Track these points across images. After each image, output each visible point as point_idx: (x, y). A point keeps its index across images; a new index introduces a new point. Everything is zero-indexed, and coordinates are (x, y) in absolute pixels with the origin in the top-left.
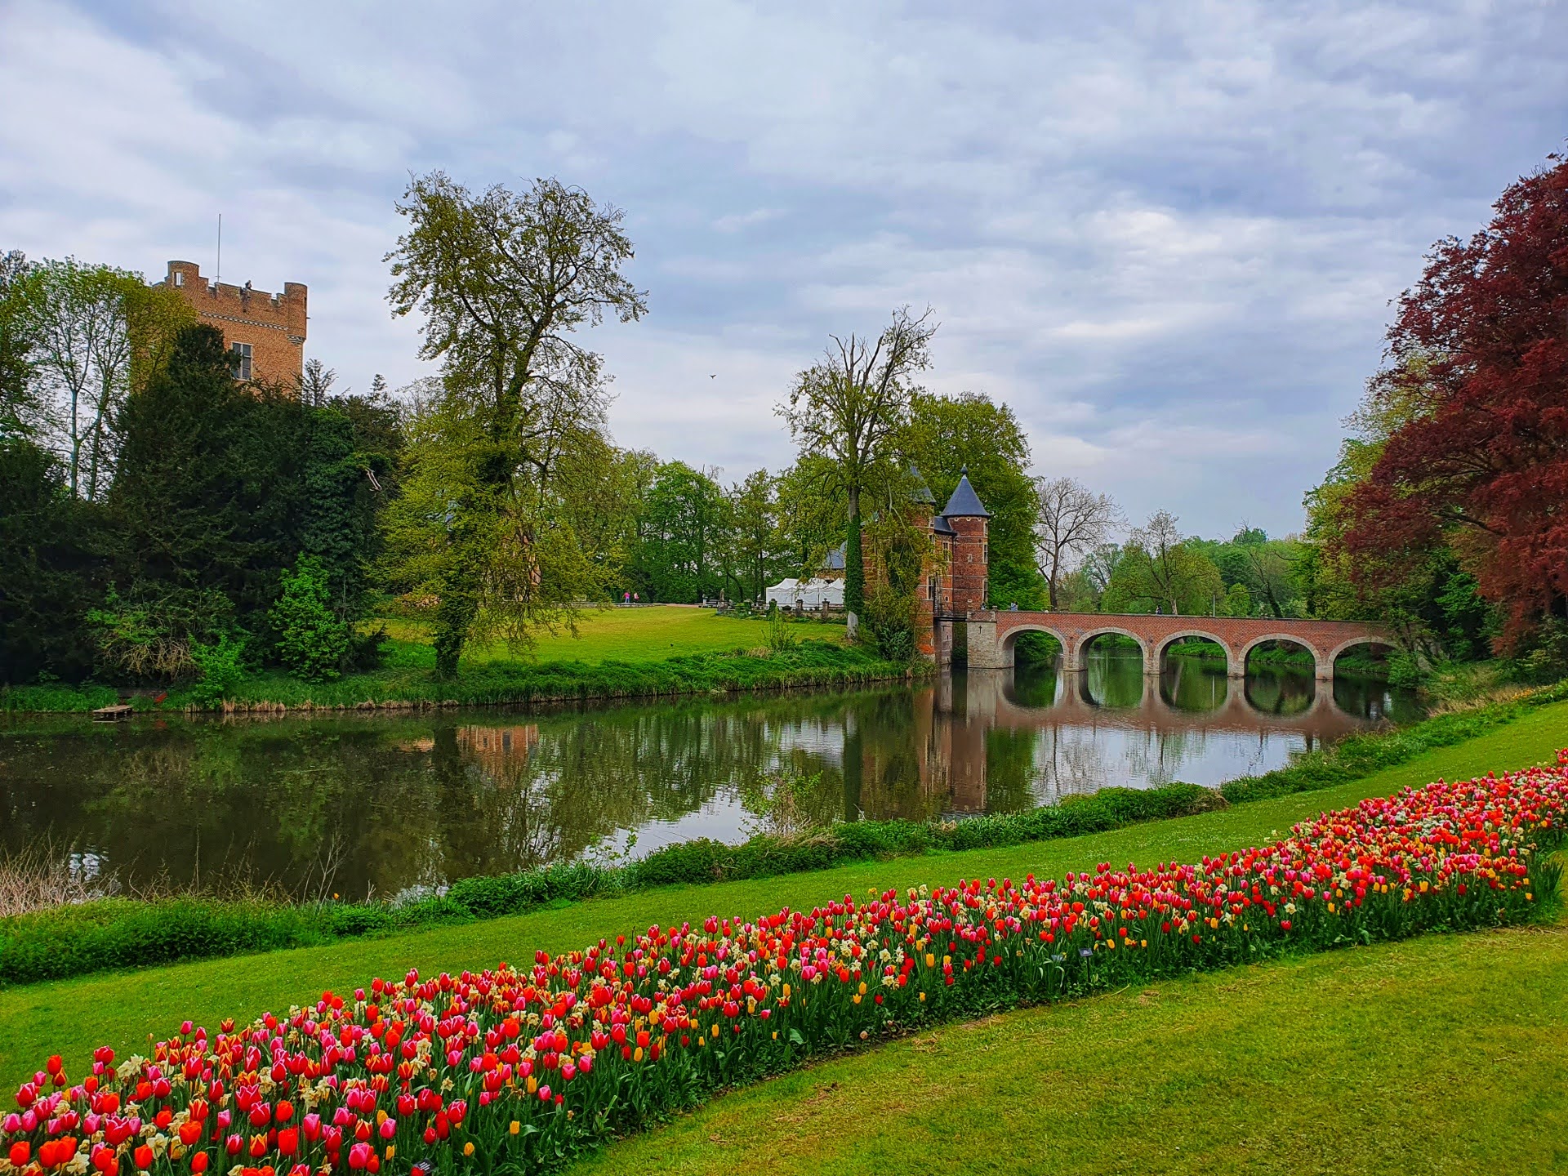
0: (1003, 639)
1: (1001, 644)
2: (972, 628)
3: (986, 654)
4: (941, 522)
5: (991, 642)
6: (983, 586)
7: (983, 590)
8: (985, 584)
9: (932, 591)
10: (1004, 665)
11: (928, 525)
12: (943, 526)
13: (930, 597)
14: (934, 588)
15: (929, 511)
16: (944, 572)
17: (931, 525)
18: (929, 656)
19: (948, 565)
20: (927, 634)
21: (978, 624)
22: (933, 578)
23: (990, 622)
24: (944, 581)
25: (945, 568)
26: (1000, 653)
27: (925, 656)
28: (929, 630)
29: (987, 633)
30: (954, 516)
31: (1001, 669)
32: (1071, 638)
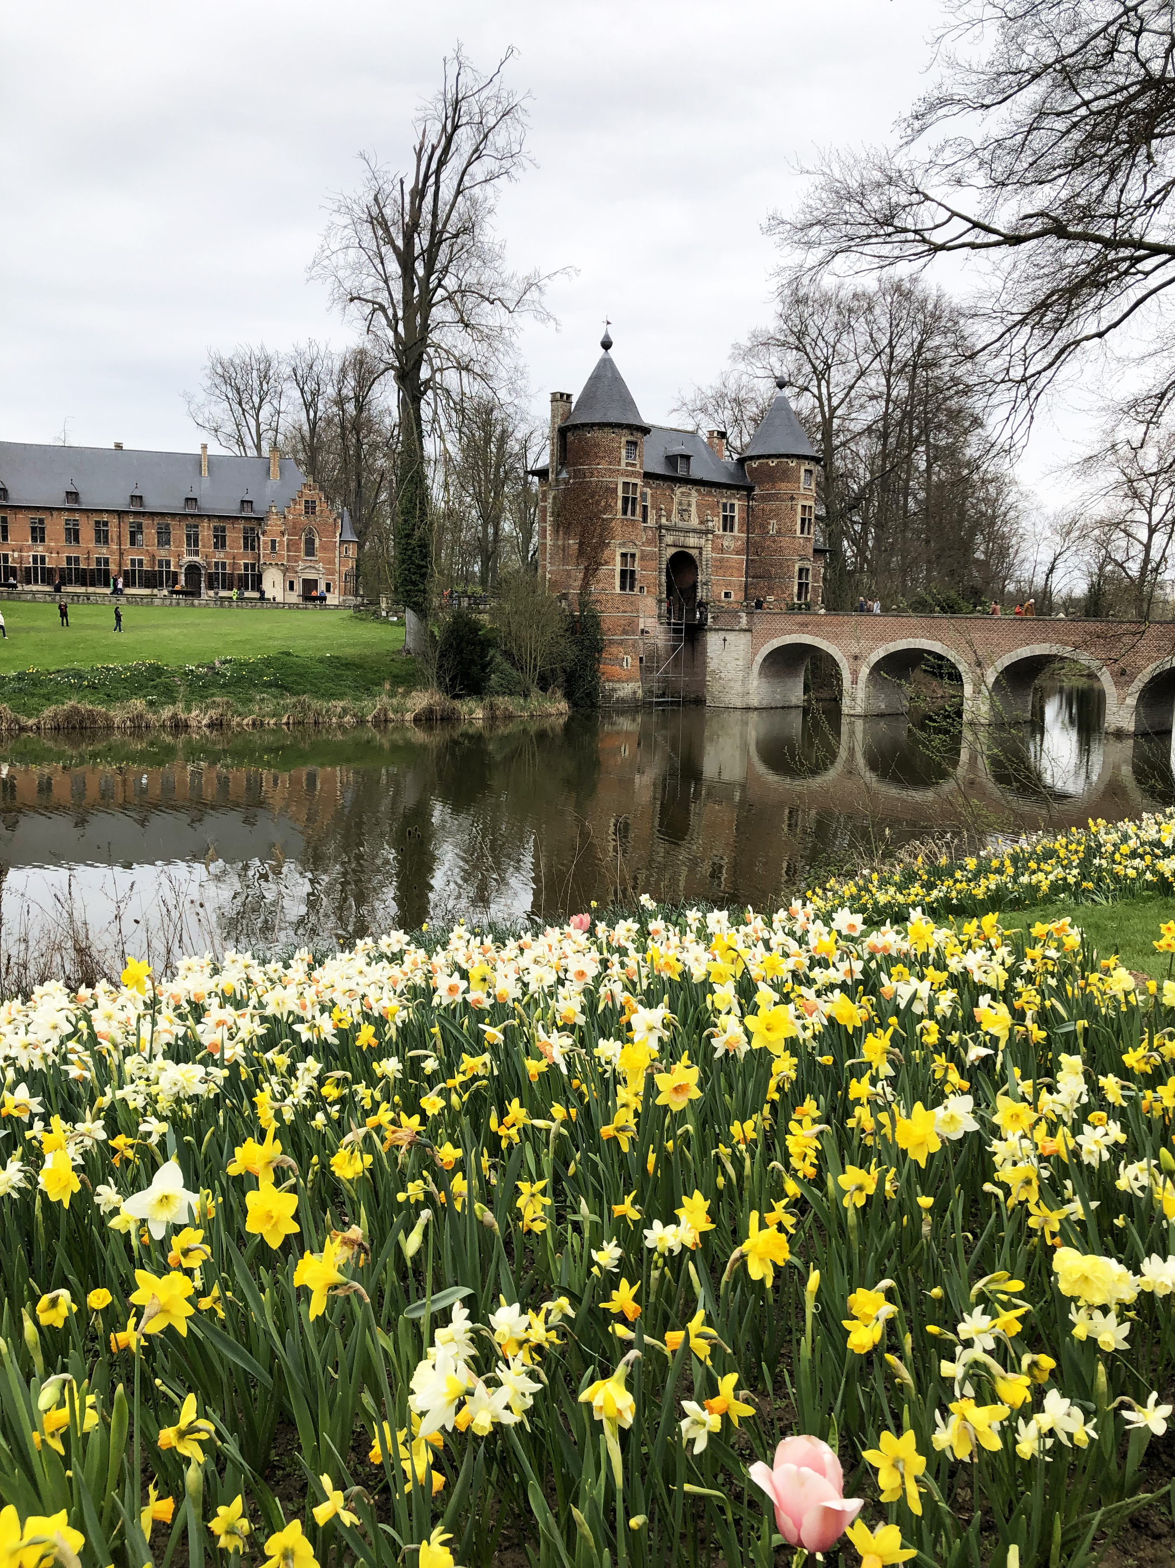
0: (759, 659)
1: (756, 668)
2: (713, 641)
3: (732, 684)
4: (732, 468)
5: (740, 663)
6: (796, 574)
7: (796, 581)
8: (801, 570)
9: (628, 578)
10: (765, 704)
11: (619, 463)
12: (731, 475)
13: (623, 588)
14: (633, 572)
15: (624, 440)
16: (722, 550)
17: (628, 464)
18: (617, 685)
19: (734, 539)
20: (614, 650)
21: (722, 635)
22: (633, 556)
23: (741, 630)
24: (721, 565)
25: (726, 544)
26: (755, 683)
27: (608, 686)
28: (621, 643)
29: (733, 648)
30: (751, 458)
31: (756, 709)
32: (856, 658)
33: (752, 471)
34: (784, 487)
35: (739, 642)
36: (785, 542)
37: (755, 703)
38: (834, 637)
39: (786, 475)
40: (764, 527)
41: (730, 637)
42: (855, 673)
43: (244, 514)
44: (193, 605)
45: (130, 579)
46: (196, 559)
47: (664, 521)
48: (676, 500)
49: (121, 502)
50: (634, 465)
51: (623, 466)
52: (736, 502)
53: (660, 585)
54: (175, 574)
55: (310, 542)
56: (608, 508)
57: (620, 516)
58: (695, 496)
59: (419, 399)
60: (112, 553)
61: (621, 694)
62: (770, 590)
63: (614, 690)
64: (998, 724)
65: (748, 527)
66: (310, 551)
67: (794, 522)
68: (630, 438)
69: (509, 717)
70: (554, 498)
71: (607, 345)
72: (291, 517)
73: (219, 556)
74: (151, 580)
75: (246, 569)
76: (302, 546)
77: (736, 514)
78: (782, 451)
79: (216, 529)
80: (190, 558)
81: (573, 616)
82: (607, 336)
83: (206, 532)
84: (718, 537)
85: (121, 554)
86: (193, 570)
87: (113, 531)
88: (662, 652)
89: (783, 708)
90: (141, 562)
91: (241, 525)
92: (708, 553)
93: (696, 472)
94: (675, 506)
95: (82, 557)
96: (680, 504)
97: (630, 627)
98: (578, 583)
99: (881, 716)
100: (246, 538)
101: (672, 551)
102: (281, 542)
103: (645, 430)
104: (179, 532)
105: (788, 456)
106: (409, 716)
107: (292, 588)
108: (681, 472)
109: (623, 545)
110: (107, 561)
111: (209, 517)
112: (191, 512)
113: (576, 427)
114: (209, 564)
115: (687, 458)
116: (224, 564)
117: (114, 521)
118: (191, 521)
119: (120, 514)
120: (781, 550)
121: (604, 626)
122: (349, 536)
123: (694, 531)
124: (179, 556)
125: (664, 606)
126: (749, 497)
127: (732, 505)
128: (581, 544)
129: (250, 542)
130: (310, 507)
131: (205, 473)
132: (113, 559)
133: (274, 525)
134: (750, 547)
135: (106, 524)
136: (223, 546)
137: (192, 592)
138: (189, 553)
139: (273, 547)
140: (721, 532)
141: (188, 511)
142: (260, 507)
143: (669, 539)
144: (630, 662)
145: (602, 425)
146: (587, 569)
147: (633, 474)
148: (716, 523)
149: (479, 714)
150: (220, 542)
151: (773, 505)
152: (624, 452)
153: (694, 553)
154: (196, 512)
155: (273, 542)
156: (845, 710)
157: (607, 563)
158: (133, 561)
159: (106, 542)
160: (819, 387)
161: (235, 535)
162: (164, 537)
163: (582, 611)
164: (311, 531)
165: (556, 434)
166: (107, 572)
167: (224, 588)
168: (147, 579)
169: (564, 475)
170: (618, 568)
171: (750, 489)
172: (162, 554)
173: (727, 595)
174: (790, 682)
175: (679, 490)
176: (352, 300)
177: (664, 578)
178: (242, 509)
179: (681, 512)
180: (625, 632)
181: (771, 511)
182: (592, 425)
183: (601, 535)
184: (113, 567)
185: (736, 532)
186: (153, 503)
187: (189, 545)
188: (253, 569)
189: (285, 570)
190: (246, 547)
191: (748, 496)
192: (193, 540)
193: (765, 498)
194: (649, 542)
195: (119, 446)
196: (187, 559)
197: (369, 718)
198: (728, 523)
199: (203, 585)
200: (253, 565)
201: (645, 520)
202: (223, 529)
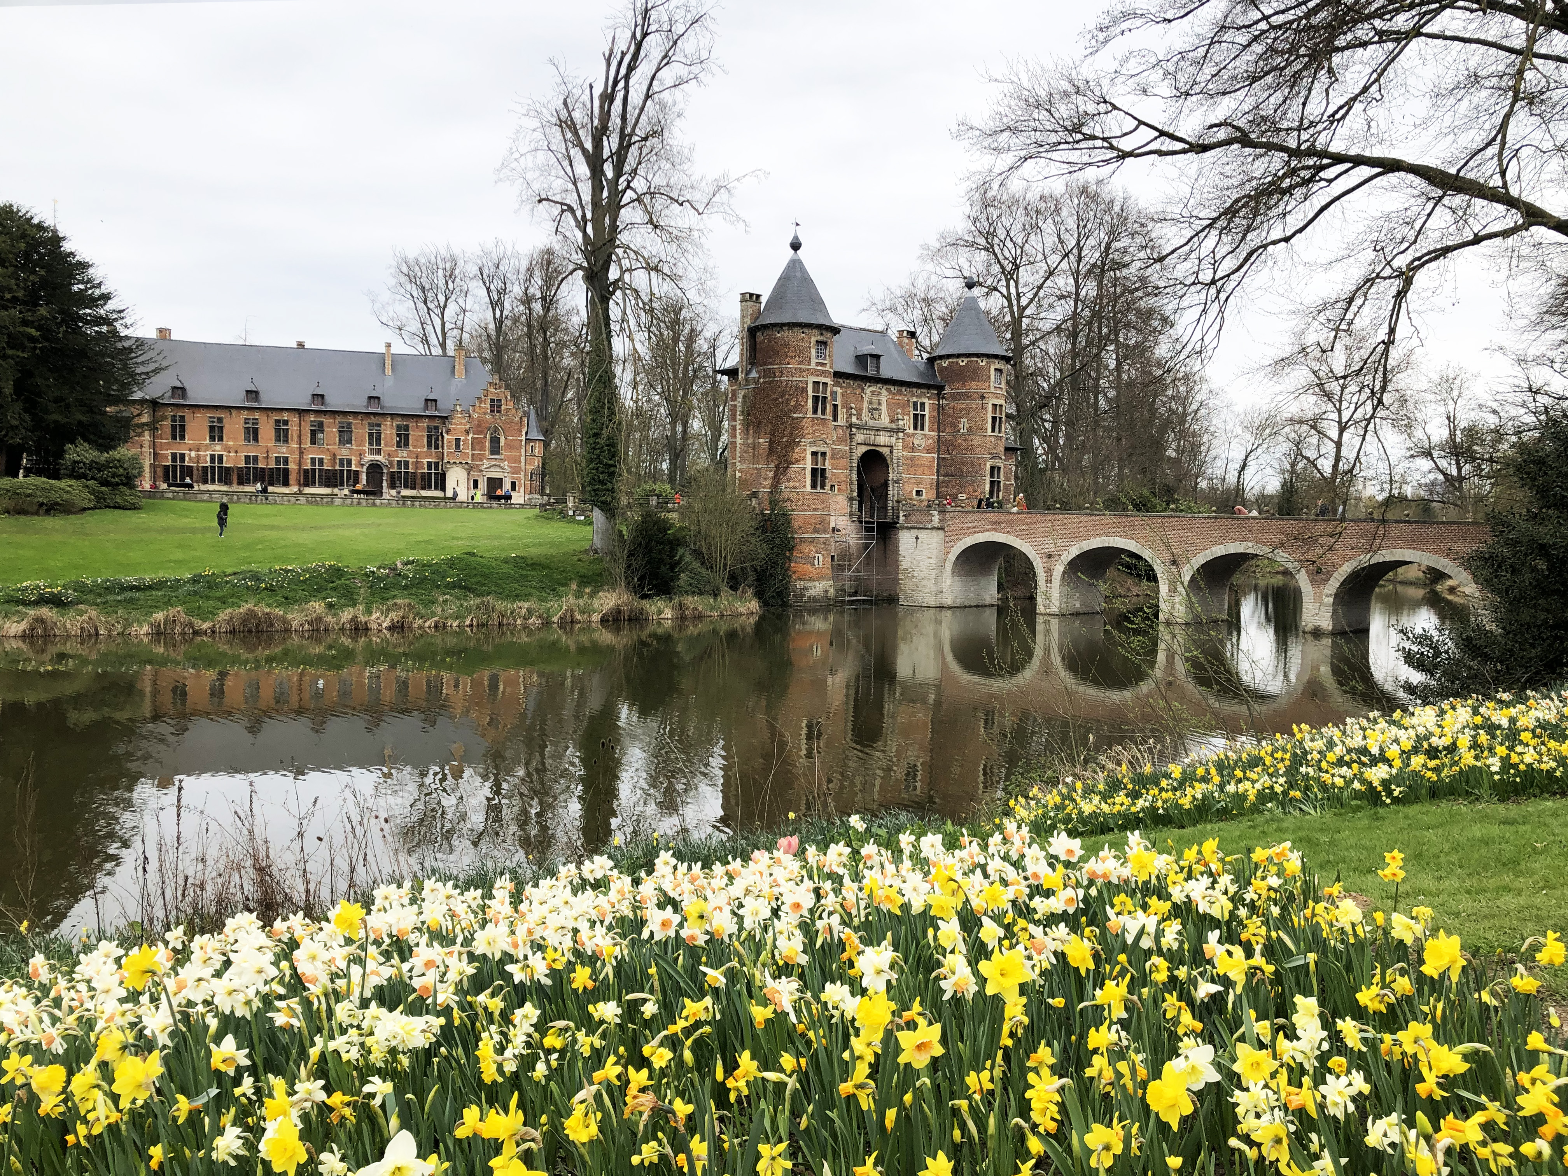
0: (952, 557)
1: (949, 566)
2: (905, 539)
3: (924, 582)
4: (922, 368)
5: (933, 561)
6: (988, 472)
7: (988, 479)
8: (992, 468)
9: (818, 476)
10: (958, 602)
11: (809, 363)
12: (921, 374)
13: (814, 486)
14: (823, 471)
15: (814, 340)
16: (913, 449)
17: (818, 364)
18: (809, 584)
19: (925, 437)
20: (805, 548)
21: (914, 533)
22: (824, 454)
23: (933, 528)
24: (912, 463)
25: (916, 442)
26: (949, 582)
27: (799, 584)
28: (812, 541)
29: (925, 546)
30: (941, 357)
31: (950, 608)
32: (1050, 556)
33: (942, 370)
34: (974, 386)
35: (931, 540)
36: (976, 440)
37: (949, 602)
38: (1027, 535)
39: (976, 374)
40: (955, 426)
41: (923, 535)
42: (1049, 572)
43: (428, 413)
44: (374, 504)
45: (308, 478)
46: (378, 457)
47: (854, 419)
48: (866, 399)
49: (303, 401)
50: (824, 365)
51: (813, 365)
52: (926, 401)
53: (851, 483)
54: (357, 473)
55: (495, 441)
56: (798, 407)
57: (810, 415)
58: (884, 395)
59: (608, 299)
60: (292, 452)
61: (812, 592)
62: (962, 488)
63: (805, 589)
64: (1196, 624)
65: (939, 425)
66: (495, 449)
67: (984, 422)
68: (820, 338)
69: (699, 617)
70: (744, 397)
71: (796, 246)
72: (476, 416)
73: (402, 455)
74: (332, 479)
75: (429, 467)
76: (487, 444)
77: (927, 412)
78: (973, 350)
79: (399, 428)
80: (372, 457)
81: (763, 515)
82: (796, 238)
83: (389, 430)
84: (908, 435)
85: (301, 453)
86: (375, 469)
87: (293, 429)
88: (853, 550)
89: (977, 606)
90: (321, 461)
91: (424, 424)
92: (899, 452)
93: (886, 372)
94: (865, 405)
95: (261, 456)
96: (871, 403)
97: (821, 525)
98: (769, 481)
99: (1076, 614)
100: (429, 437)
101: (863, 449)
102: (466, 440)
103: (835, 331)
104: (361, 430)
105: (977, 355)
106: (596, 617)
107: (476, 486)
108: (871, 372)
109: (814, 443)
110: (286, 460)
111: (393, 416)
112: (374, 410)
113: (765, 327)
114: (391, 462)
115: (877, 357)
116: (406, 463)
117: (294, 419)
118: (373, 420)
119: (301, 412)
120: (972, 449)
121: (796, 525)
122: (535, 434)
123: (885, 429)
124: (361, 454)
125: (856, 504)
126: (940, 396)
127: (923, 404)
128: (771, 443)
129: (434, 441)
130: (495, 406)
131: (388, 371)
132: (293, 458)
133: (459, 424)
134: (941, 445)
135: (286, 423)
136: (407, 444)
137: (373, 491)
138: (372, 451)
139: (458, 446)
140: (911, 431)
141: (370, 410)
142: (444, 406)
143: (860, 437)
144: (822, 561)
145: (792, 326)
146: (777, 467)
147: (823, 373)
148: (907, 422)
149: (668, 614)
150: (403, 440)
151: (963, 404)
152: (813, 351)
153: (885, 451)
154: (379, 411)
155: (458, 441)
156: (1040, 608)
157: (797, 461)
158: (313, 460)
159: (286, 441)
160: (1008, 287)
161: (418, 434)
162: (345, 436)
163: (772, 510)
164: (496, 430)
165: (745, 333)
166: (286, 472)
167: (406, 487)
168: (328, 478)
169: (754, 374)
170: (809, 466)
171: (941, 388)
172: (344, 452)
173: (918, 493)
174: (983, 581)
175: (869, 389)
176: (540, 201)
177: (855, 476)
178: (426, 408)
179: (872, 411)
180: (816, 531)
181: (961, 410)
182: (781, 326)
183: (791, 434)
184: (292, 466)
185: (927, 431)
186: (334, 402)
187: (371, 444)
188: (437, 468)
189: (470, 469)
190: (429, 445)
191: (938, 395)
192: (375, 438)
193: (956, 397)
194: (840, 441)
195: (301, 345)
196: (369, 458)
197: (555, 619)
198: (918, 422)
199: (385, 484)
200: (437, 464)
201: (835, 419)
202: (407, 428)
